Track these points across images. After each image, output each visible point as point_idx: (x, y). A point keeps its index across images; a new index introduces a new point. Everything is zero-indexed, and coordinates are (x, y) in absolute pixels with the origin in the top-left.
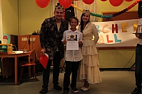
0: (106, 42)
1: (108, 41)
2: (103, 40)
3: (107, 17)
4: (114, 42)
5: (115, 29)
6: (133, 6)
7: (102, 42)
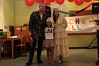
0: (72, 30)
1: (73, 30)
2: (70, 29)
3: (72, 14)
4: (77, 30)
5: (77, 21)
6: (88, 6)
7: (69, 30)
